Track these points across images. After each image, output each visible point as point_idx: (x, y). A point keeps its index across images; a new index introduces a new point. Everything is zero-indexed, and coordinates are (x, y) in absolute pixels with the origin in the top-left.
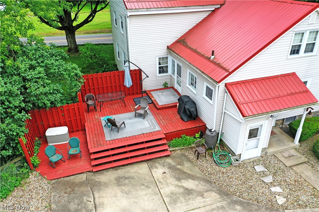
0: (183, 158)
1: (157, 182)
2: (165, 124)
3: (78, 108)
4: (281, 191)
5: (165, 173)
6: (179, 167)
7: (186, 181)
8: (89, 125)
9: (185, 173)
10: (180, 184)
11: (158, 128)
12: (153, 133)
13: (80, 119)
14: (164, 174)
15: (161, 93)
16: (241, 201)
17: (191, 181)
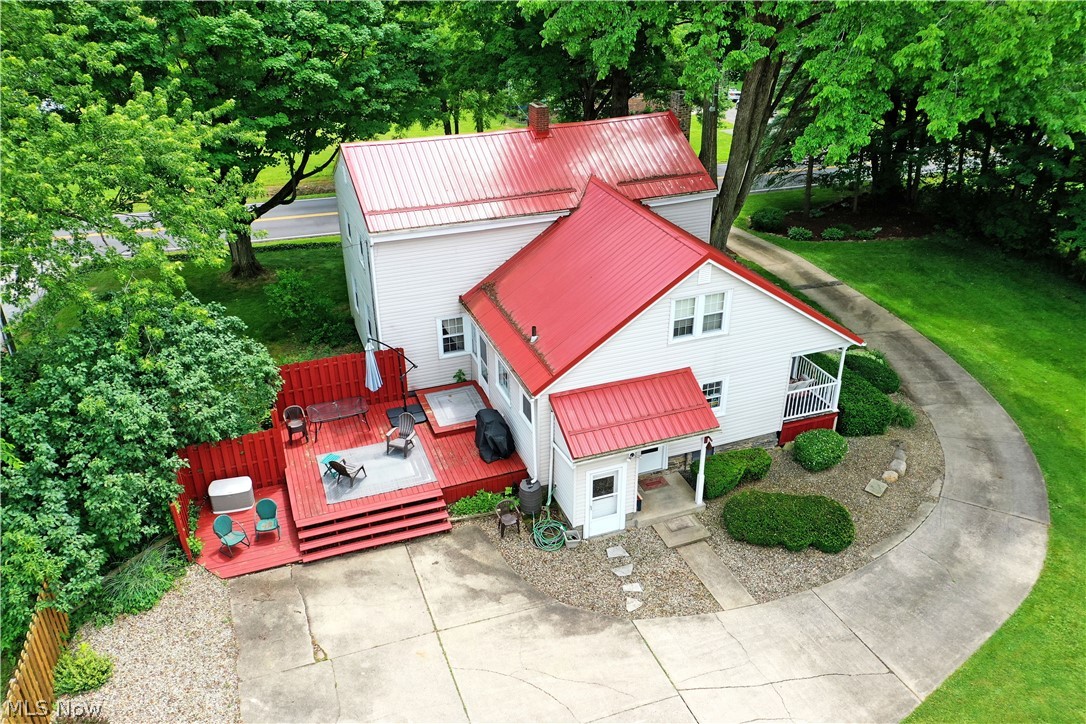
0: (476, 535)
1: (421, 579)
2: (446, 468)
3: (272, 439)
4: (640, 589)
5: (437, 563)
6: (465, 552)
7: (474, 577)
8: (294, 473)
9: (473, 562)
10: (461, 582)
11: (430, 477)
12: (420, 488)
13: (276, 460)
14: (436, 565)
15: (448, 398)
16: (564, 607)
17: (482, 576)
